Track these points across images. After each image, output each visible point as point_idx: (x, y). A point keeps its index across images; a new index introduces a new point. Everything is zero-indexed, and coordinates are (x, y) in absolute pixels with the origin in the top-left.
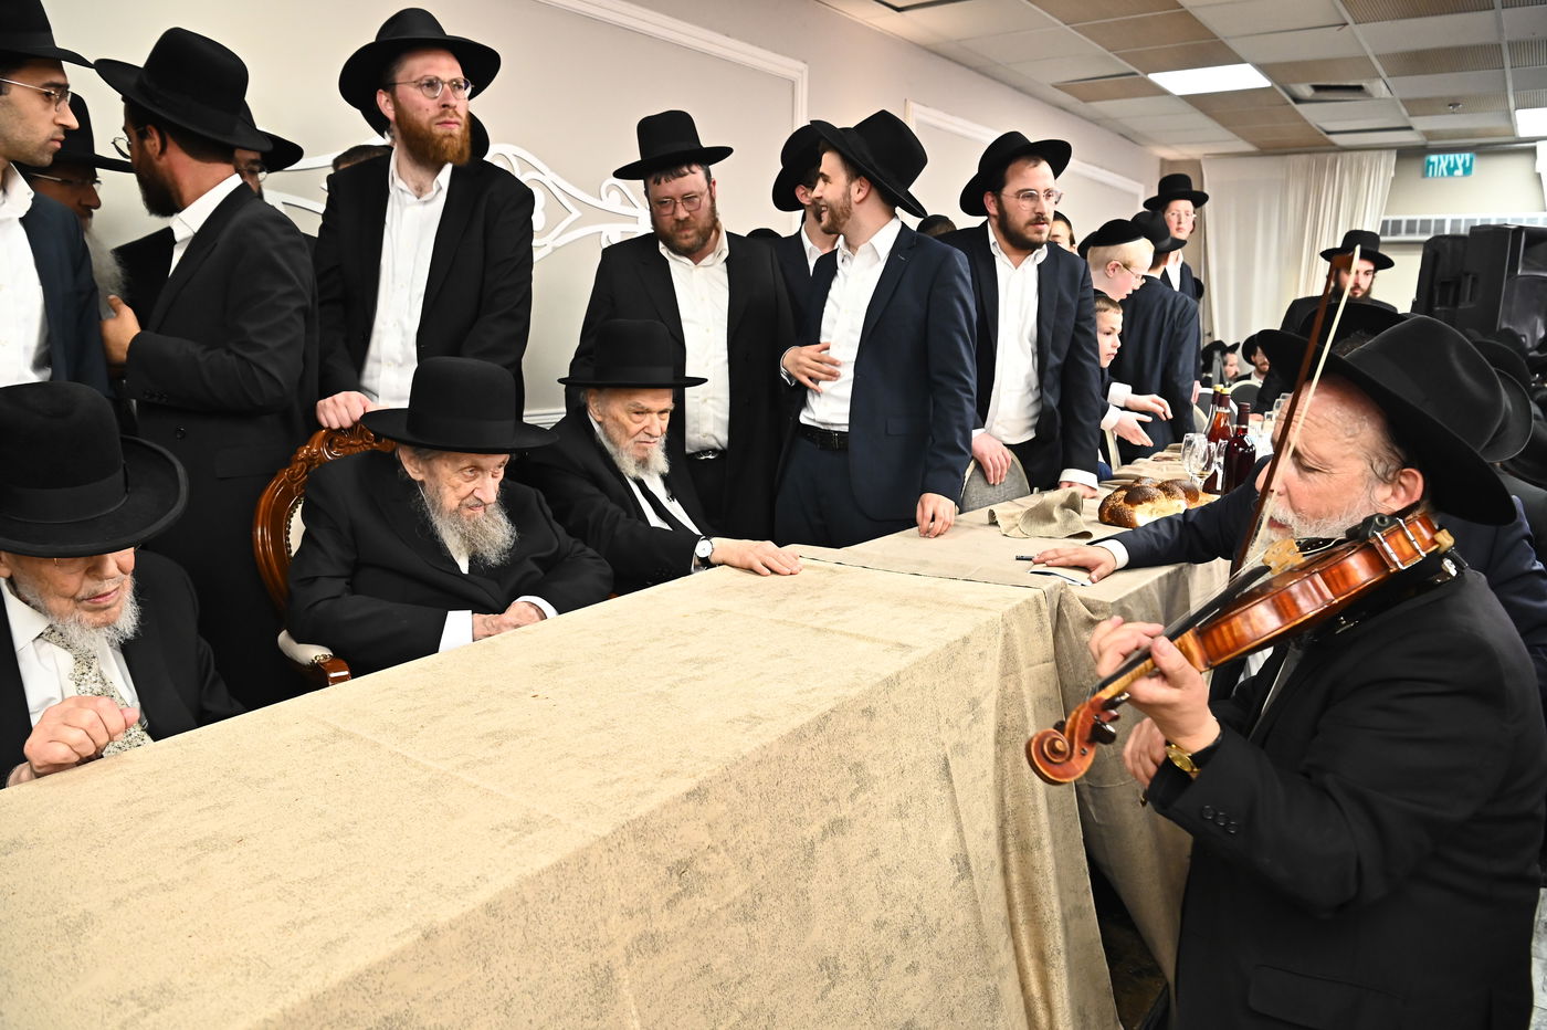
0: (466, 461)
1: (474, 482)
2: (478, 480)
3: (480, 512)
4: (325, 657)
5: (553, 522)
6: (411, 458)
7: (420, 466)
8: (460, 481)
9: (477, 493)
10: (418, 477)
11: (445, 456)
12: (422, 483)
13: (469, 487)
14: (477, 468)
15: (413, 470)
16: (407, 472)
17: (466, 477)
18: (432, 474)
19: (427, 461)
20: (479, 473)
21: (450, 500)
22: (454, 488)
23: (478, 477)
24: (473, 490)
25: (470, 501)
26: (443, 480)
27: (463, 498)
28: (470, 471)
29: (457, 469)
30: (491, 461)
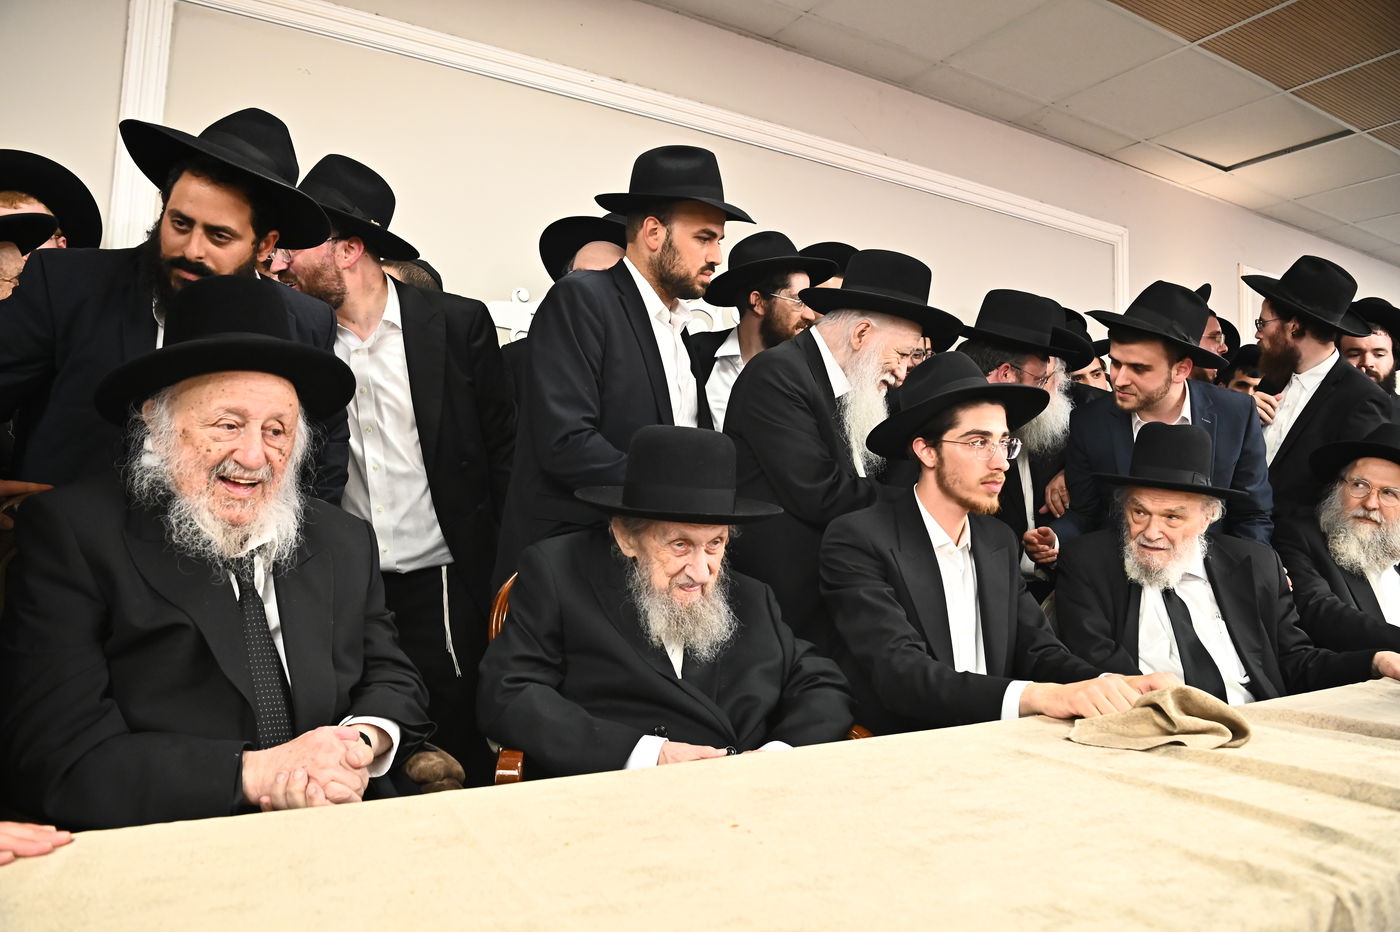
0: (675, 531)
1: (685, 557)
2: (689, 555)
3: (696, 594)
6: (623, 533)
7: (631, 541)
8: (669, 555)
9: (688, 571)
10: (630, 553)
11: (653, 527)
12: (634, 559)
13: (680, 562)
14: (687, 542)
15: (626, 547)
16: (620, 549)
17: (675, 551)
18: (642, 549)
19: (636, 533)
20: (691, 548)
21: (660, 580)
22: (663, 563)
23: (689, 552)
24: (684, 567)
25: (682, 579)
26: (653, 555)
27: (673, 576)
28: (679, 545)
29: (665, 542)
30: (703, 534)
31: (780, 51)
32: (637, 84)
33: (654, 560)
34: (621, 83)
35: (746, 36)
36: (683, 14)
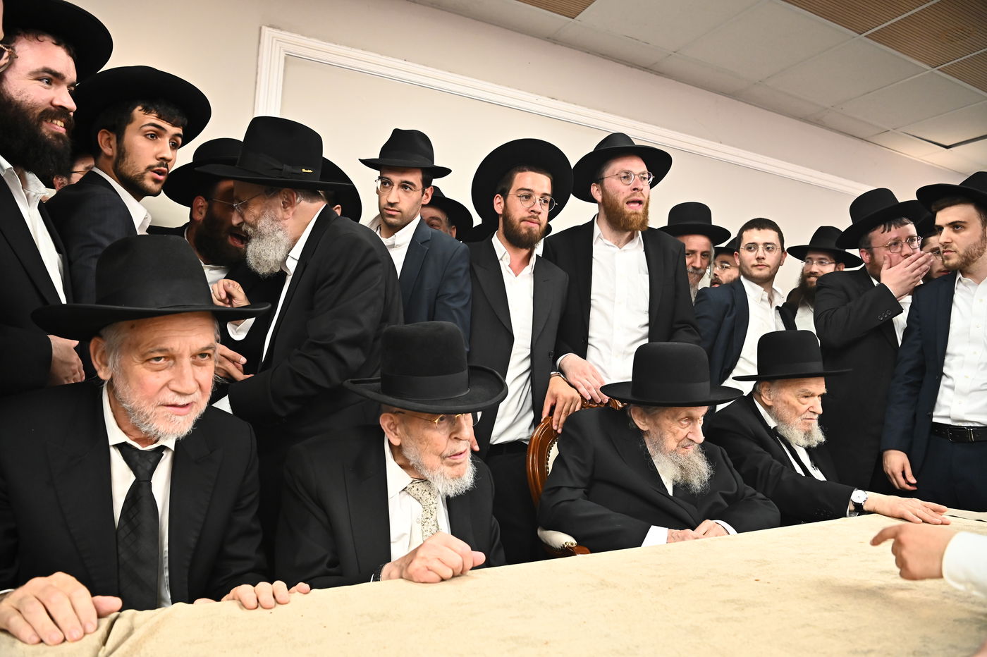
0: (683, 413)
1: (688, 428)
2: (690, 426)
5: (734, 470)
6: (640, 416)
7: (645, 420)
8: (679, 429)
9: (689, 437)
10: (643, 428)
11: (667, 411)
12: (647, 432)
13: (685, 431)
14: (689, 419)
15: (640, 423)
17: (683, 425)
18: (656, 425)
19: (652, 416)
20: (691, 422)
21: (671, 442)
22: (674, 434)
23: (690, 424)
24: (687, 434)
26: (667, 429)
27: (680, 441)
28: (685, 421)
31: (653, 76)
32: (564, 101)
33: (667, 432)
34: (554, 100)
35: (632, 67)
36: (592, 54)
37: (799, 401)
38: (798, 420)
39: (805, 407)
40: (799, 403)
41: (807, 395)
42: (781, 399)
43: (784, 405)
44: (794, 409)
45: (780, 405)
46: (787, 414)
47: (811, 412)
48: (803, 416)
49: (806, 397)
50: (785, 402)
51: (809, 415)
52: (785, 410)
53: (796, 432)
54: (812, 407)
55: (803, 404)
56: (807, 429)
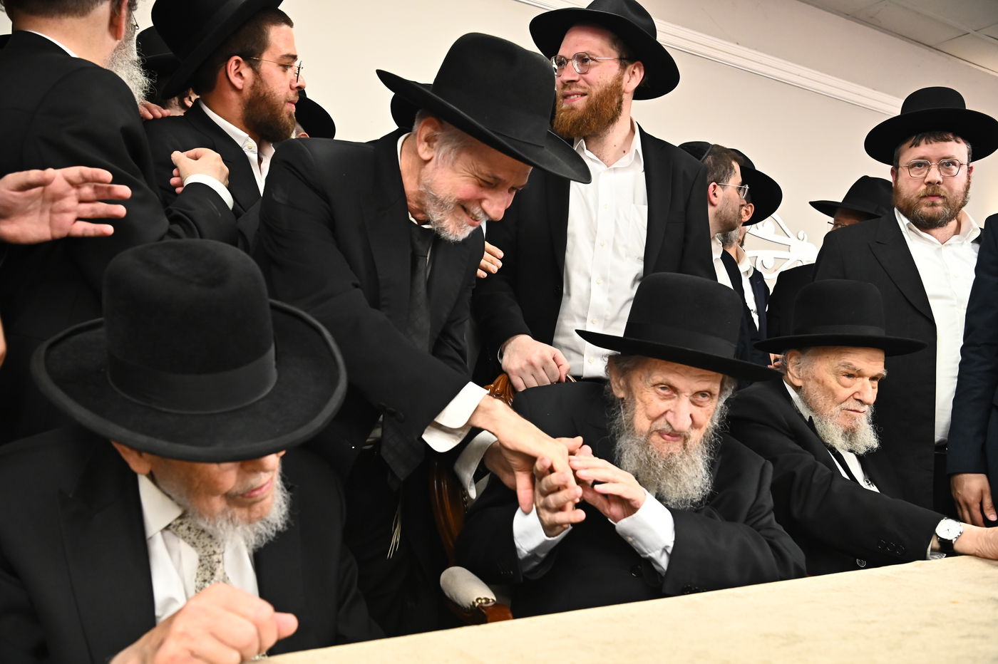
1: (668, 402)
2: (673, 401)
4: (487, 600)
6: (616, 373)
7: (621, 381)
8: (653, 398)
9: (669, 416)
10: (620, 394)
12: (622, 400)
13: (664, 405)
14: (673, 388)
15: (617, 387)
16: (612, 389)
17: (660, 394)
18: (629, 389)
19: (625, 372)
20: (675, 395)
22: (647, 405)
23: (674, 397)
24: (666, 412)
25: (661, 424)
26: (637, 395)
27: (654, 419)
28: (662, 388)
29: (649, 384)
30: (688, 382)
33: (638, 400)
37: (839, 382)
38: (836, 410)
39: (849, 392)
40: (839, 386)
41: (851, 372)
42: (813, 377)
43: (817, 386)
44: (831, 393)
45: (811, 386)
46: (820, 399)
47: (857, 400)
48: (844, 405)
49: (850, 376)
50: (818, 381)
51: (852, 405)
52: (817, 393)
53: (831, 426)
54: (858, 392)
55: (845, 387)
56: (848, 425)
